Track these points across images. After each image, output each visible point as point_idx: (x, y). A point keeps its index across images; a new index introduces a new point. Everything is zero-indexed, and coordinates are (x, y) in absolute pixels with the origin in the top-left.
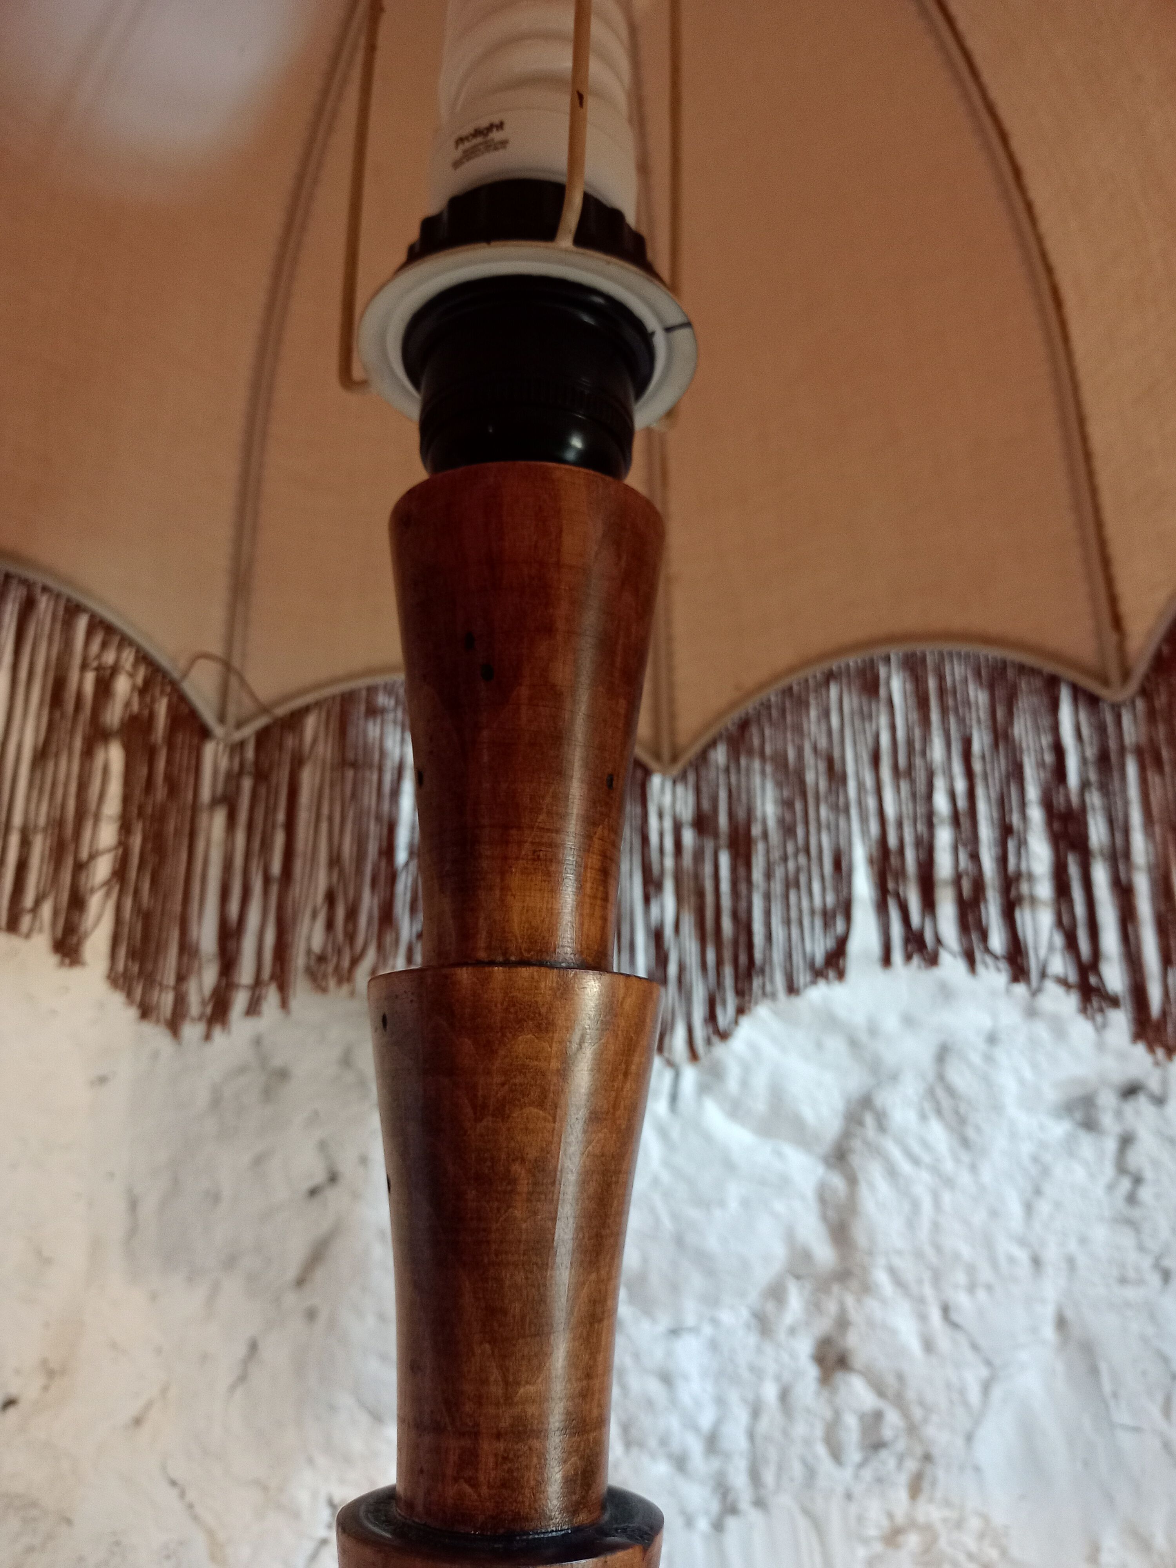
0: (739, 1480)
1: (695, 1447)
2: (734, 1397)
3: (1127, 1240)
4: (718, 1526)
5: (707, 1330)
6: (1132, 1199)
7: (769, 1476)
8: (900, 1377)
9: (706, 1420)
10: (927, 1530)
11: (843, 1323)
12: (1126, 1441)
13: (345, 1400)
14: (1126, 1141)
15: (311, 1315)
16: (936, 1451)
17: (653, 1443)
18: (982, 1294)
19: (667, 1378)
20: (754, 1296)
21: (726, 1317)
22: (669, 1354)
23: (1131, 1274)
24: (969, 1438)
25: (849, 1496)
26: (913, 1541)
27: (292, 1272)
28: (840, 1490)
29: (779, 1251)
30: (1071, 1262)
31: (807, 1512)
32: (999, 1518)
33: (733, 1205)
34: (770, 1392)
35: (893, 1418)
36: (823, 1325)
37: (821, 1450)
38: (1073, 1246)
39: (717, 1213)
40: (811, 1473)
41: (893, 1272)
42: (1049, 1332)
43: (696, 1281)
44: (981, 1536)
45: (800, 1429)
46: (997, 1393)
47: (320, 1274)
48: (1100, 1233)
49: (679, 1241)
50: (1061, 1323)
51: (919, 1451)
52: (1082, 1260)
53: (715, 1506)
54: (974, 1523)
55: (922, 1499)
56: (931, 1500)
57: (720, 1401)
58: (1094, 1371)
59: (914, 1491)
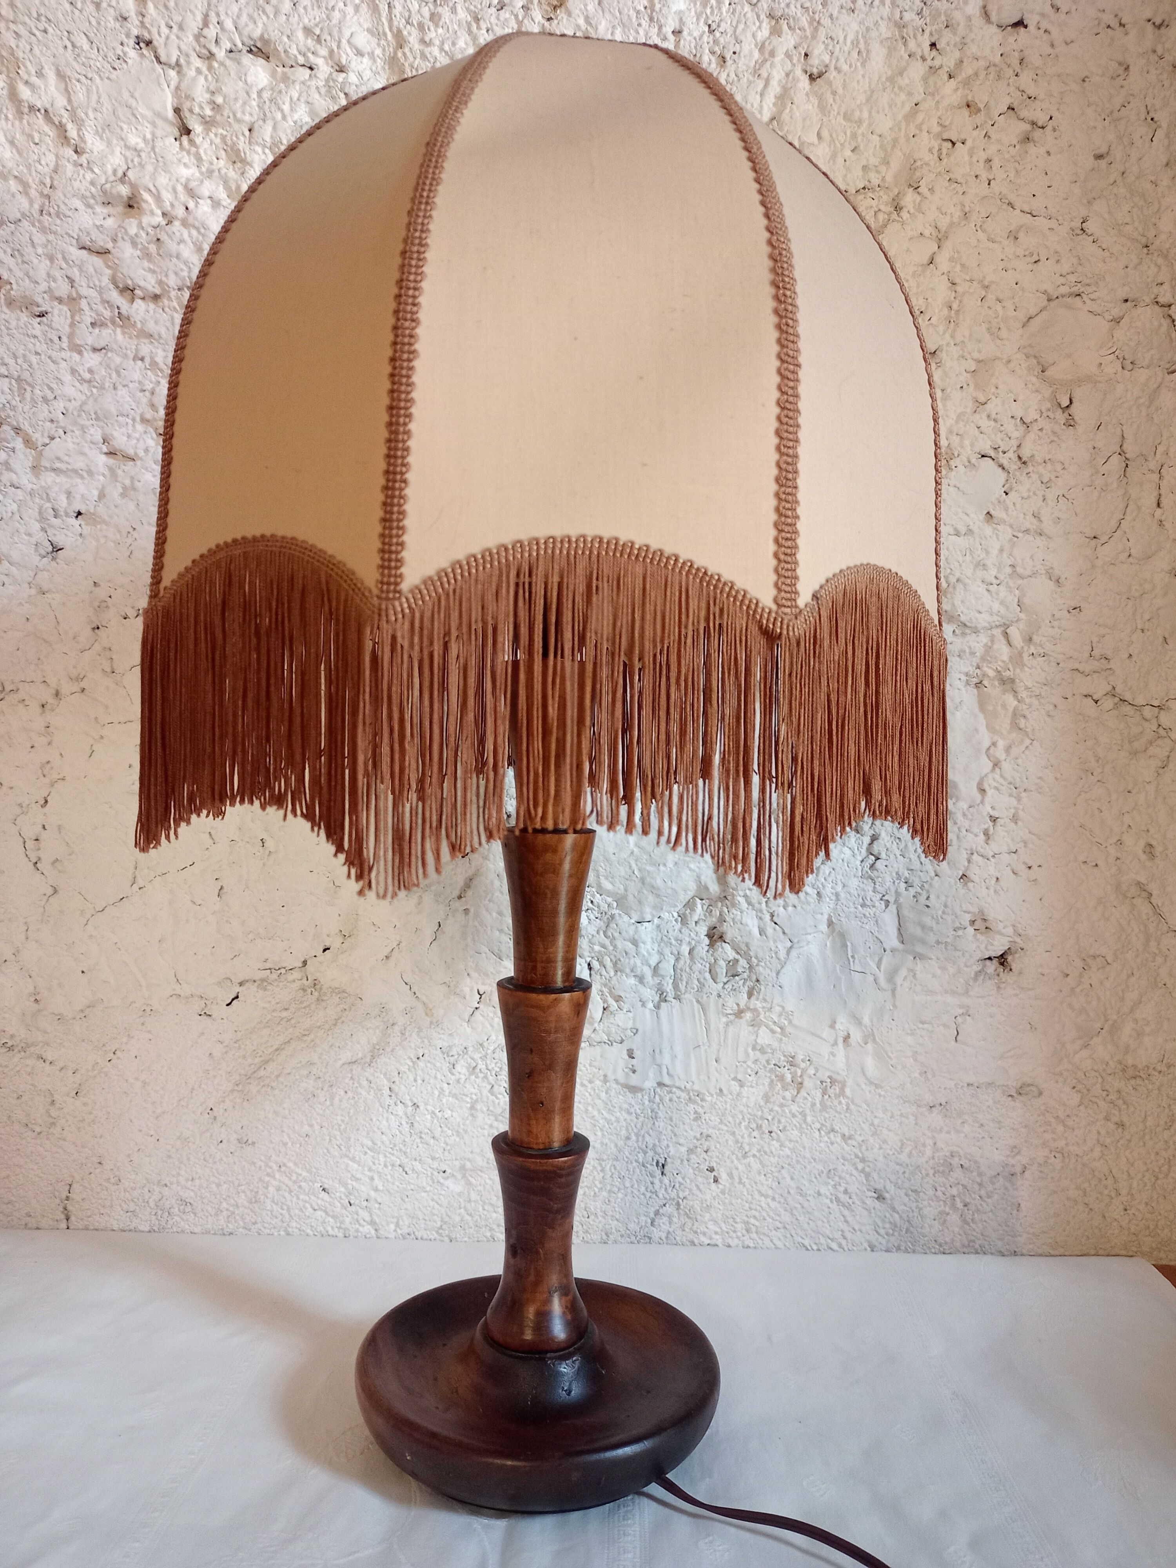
0: (669, 987)
1: (648, 972)
2: (667, 951)
3: (869, 887)
4: (657, 1007)
5: (656, 921)
6: (872, 866)
7: (682, 987)
8: (747, 945)
9: (653, 962)
10: (755, 1010)
11: (721, 920)
12: (857, 977)
13: (484, 949)
14: (874, 838)
15: (466, 911)
16: (761, 978)
17: (628, 970)
18: (790, 909)
19: (635, 943)
20: (680, 906)
21: (665, 915)
22: (636, 931)
23: (868, 903)
24: (778, 973)
25: (719, 996)
26: (748, 1015)
27: (456, 893)
28: (715, 993)
29: (693, 886)
30: (837, 895)
31: (698, 1001)
32: (789, 1007)
33: (670, 865)
34: (685, 949)
35: (743, 962)
36: (713, 920)
37: (708, 975)
38: (839, 888)
39: (662, 868)
40: (702, 985)
41: (745, 896)
42: (824, 927)
43: (651, 898)
44: (780, 1015)
45: (698, 966)
46: (794, 953)
47: (470, 893)
48: (854, 883)
49: (643, 881)
50: (830, 923)
51: (754, 978)
52: (842, 895)
53: (657, 998)
54: (778, 1009)
55: (753, 998)
56: (757, 999)
57: (661, 953)
58: (845, 946)
59: (750, 995)
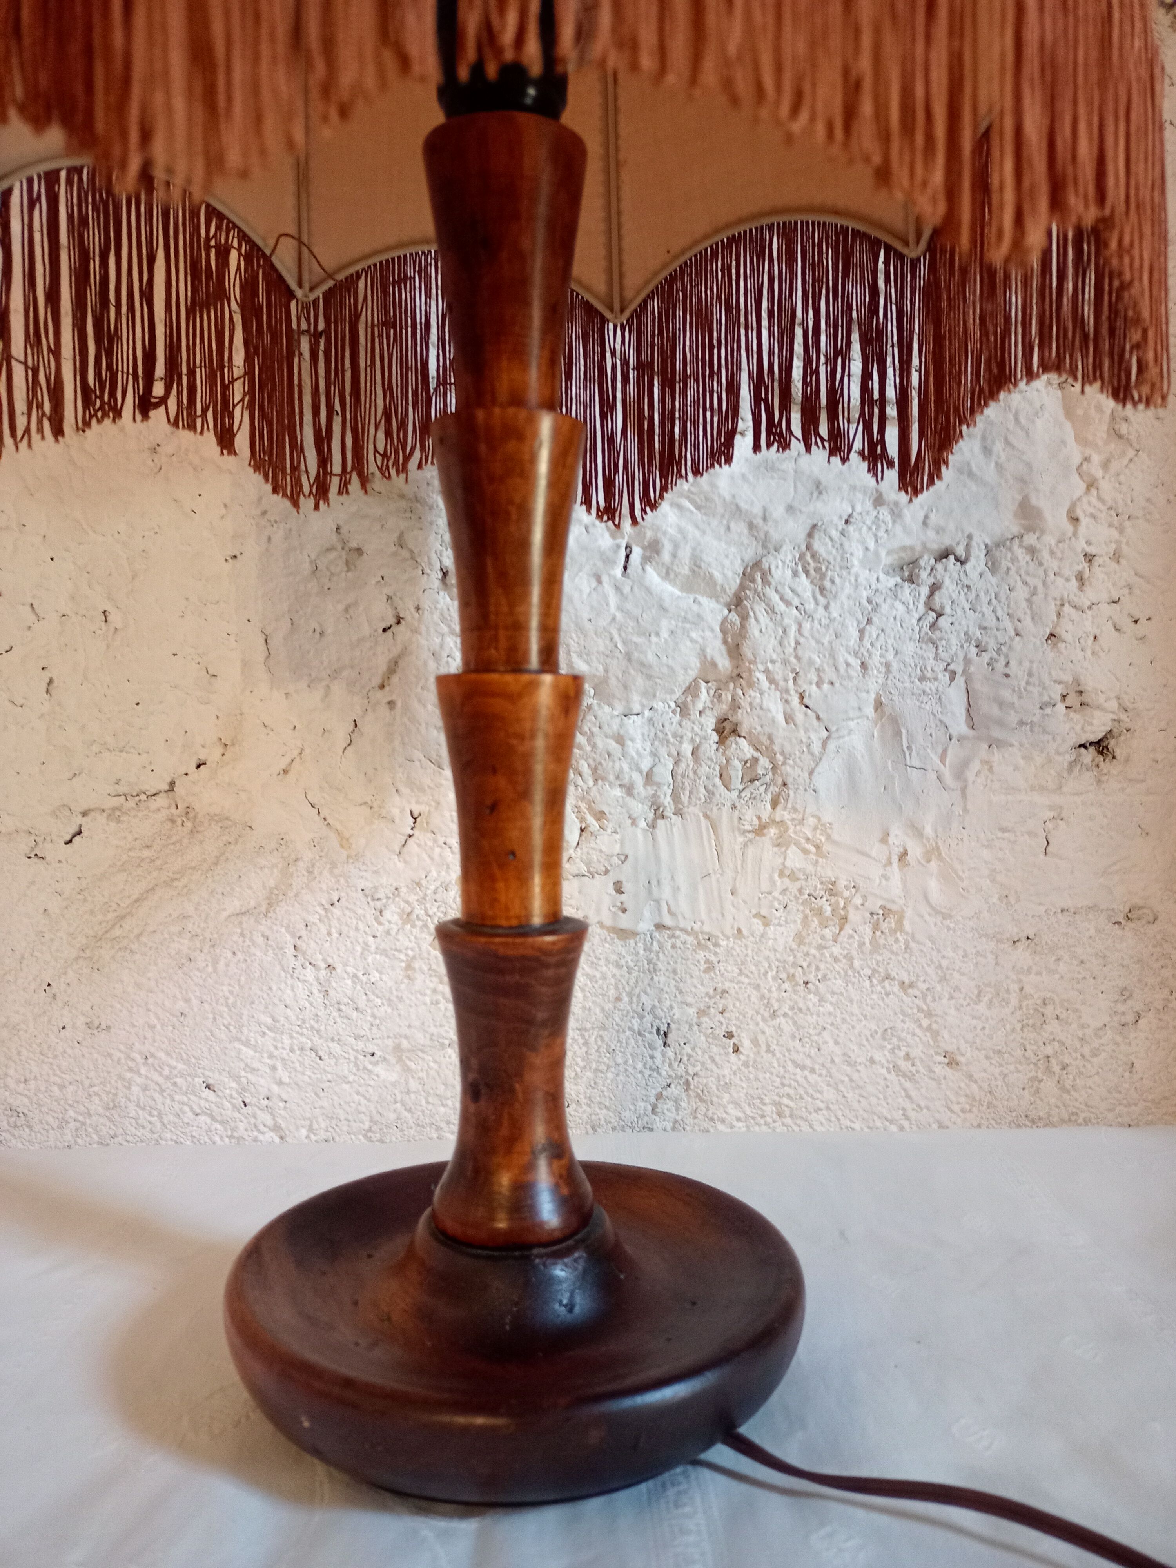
0: (667, 800)
1: (639, 780)
2: (663, 751)
3: (930, 653)
4: (653, 826)
5: (647, 713)
6: (933, 626)
7: (685, 798)
8: (770, 737)
9: (645, 766)
10: (781, 823)
11: (735, 706)
12: (914, 774)
13: (418, 755)
14: (935, 588)
15: (391, 704)
16: (789, 781)
17: (612, 778)
18: (826, 686)
19: (620, 740)
20: (678, 693)
21: (659, 705)
22: (622, 725)
23: (929, 674)
24: (811, 773)
25: (734, 807)
26: (773, 831)
27: (377, 681)
28: (728, 804)
29: (695, 663)
30: (888, 666)
31: (706, 816)
32: (827, 818)
33: (665, 634)
34: (687, 748)
35: (764, 762)
36: (723, 708)
37: (717, 781)
38: (890, 656)
39: (654, 639)
40: (710, 794)
41: (767, 672)
42: (869, 711)
43: (640, 681)
44: (815, 828)
45: (704, 770)
46: (832, 746)
47: (395, 679)
48: (909, 648)
49: (628, 657)
50: (879, 705)
51: (779, 781)
52: (895, 666)
53: (651, 815)
54: (812, 821)
55: (779, 808)
56: (785, 808)
57: (654, 754)
58: (898, 733)
59: (775, 804)
